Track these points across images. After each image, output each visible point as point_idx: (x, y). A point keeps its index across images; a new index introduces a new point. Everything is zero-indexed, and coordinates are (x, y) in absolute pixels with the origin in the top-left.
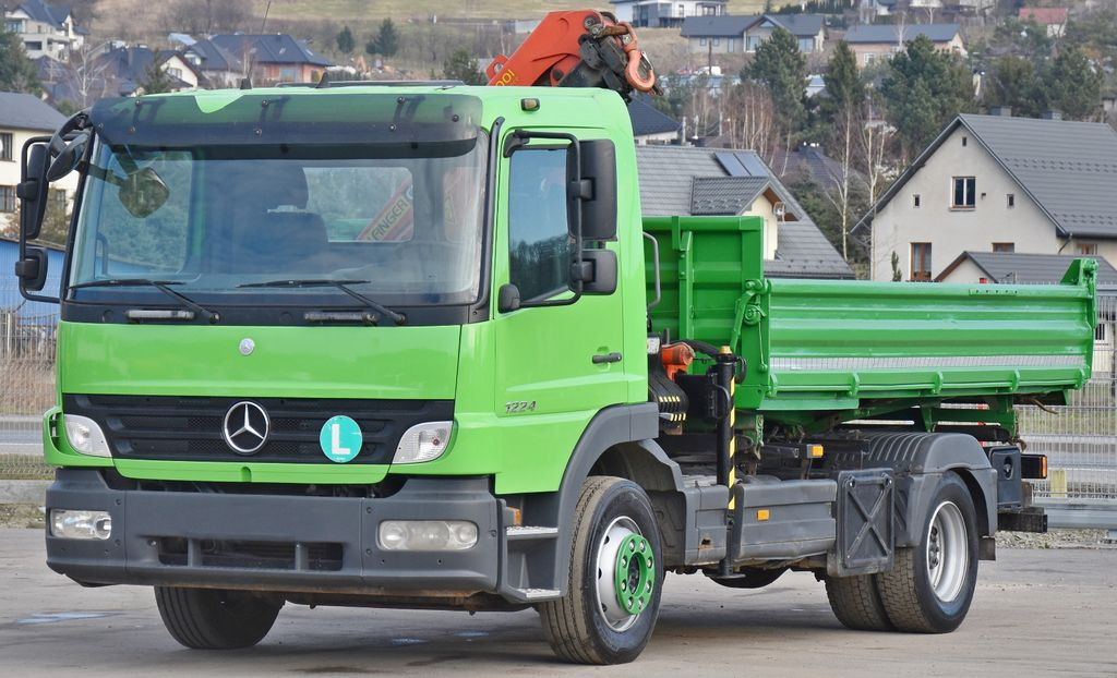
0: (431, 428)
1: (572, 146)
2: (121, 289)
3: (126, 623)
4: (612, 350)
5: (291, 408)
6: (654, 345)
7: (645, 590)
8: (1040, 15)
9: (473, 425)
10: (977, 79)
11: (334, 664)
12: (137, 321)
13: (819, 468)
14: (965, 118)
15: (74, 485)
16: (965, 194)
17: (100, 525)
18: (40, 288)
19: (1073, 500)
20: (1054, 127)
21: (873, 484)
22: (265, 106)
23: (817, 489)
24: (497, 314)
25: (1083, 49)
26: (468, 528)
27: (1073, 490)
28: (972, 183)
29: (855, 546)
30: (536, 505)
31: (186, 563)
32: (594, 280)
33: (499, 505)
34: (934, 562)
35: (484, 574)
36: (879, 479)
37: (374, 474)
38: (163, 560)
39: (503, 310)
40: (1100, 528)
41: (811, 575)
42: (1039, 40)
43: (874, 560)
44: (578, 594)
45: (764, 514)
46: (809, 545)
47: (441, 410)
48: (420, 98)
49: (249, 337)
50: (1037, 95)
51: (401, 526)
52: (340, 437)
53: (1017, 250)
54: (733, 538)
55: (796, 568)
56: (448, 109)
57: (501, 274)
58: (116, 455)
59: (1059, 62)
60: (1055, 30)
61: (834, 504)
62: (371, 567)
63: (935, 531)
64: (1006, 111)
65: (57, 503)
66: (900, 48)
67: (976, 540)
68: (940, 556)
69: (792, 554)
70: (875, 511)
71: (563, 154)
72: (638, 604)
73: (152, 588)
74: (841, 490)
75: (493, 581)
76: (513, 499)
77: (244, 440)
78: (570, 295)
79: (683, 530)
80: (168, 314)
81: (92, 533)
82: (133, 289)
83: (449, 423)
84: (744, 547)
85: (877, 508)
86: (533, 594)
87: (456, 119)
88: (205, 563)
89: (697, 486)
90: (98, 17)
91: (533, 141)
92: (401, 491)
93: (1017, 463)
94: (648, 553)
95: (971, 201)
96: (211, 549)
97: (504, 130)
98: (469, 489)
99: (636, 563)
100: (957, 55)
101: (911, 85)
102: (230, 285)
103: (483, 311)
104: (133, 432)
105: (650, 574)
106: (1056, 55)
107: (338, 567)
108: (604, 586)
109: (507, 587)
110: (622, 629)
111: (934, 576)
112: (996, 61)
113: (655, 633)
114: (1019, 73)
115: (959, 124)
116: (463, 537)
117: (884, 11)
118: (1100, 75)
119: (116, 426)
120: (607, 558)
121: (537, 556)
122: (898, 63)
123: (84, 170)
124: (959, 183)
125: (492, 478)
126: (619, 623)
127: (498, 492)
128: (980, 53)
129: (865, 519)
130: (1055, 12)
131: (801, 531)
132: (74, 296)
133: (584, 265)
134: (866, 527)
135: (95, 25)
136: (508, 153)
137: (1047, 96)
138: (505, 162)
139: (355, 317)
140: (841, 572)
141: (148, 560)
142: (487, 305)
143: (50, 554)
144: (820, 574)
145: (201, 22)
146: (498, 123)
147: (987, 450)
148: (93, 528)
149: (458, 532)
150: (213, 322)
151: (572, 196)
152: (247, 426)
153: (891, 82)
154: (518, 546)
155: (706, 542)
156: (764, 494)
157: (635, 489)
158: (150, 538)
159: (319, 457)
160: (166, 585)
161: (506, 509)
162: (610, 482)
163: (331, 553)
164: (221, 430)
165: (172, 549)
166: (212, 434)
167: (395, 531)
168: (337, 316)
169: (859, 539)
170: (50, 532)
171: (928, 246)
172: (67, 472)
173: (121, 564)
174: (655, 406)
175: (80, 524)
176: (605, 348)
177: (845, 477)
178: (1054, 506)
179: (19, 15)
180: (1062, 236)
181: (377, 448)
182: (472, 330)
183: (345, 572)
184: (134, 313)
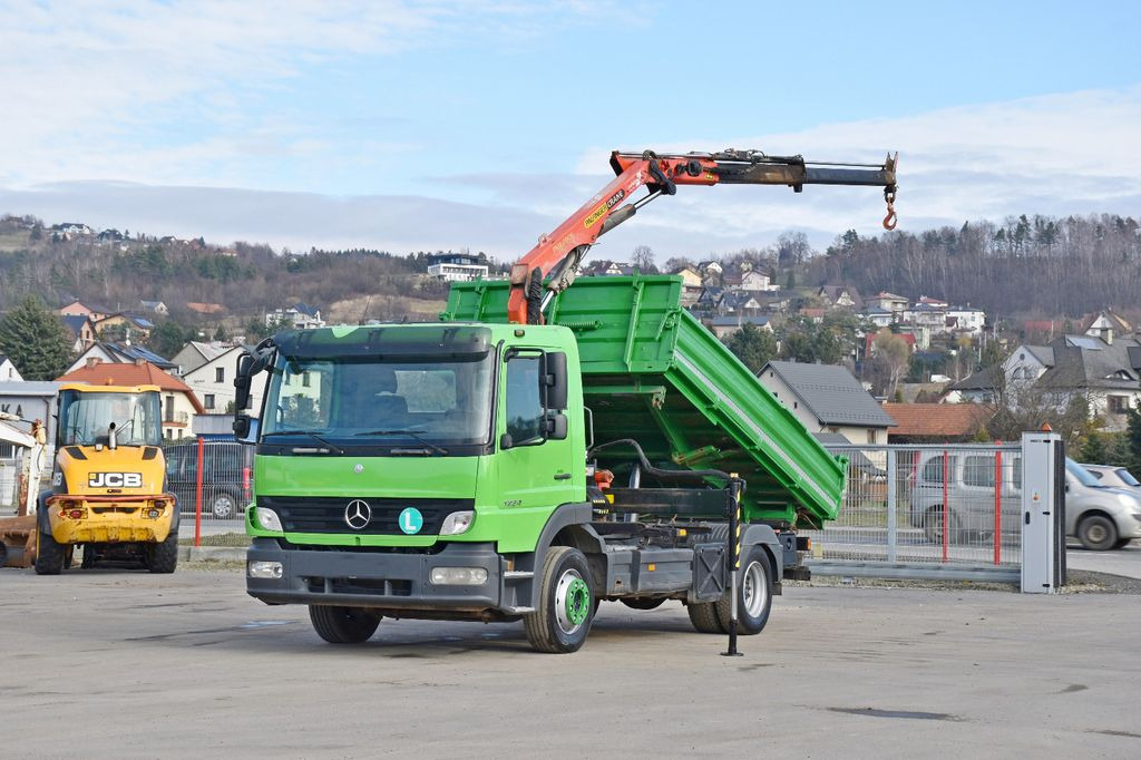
0: (462, 515)
1: (542, 356)
2: (290, 437)
3: (299, 628)
4: (565, 472)
5: (383, 504)
6: (591, 471)
7: (584, 610)
8: (810, 312)
9: (485, 513)
10: (779, 343)
11: (407, 652)
12: (298, 454)
13: (682, 543)
14: (773, 363)
15: (263, 547)
17: (276, 569)
18: (246, 437)
19: (824, 560)
20: (817, 369)
21: (714, 551)
22: (371, 334)
23: (682, 553)
24: (500, 451)
25: (832, 330)
26: (482, 572)
27: (827, 555)
29: (703, 586)
30: (521, 559)
31: (323, 591)
32: (554, 430)
33: (500, 558)
34: (748, 595)
35: (490, 598)
36: (717, 549)
37: (429, 541)
38: (311, 590)
39: (503, 448)
40: (839, 576)
41: (680, 602)
42: (809, 324)
43: (714, 594)
44: (545, 613)
45: (652, 567)
46: (678, 585)
47: (468, 505)
48: (457, 329)
49: (360, 463)
50: (809, 352)
51: (444, 570)
52: (410, 520)
54: (634, 580)
55: (671, 598)
56: (473, 335)
57: (502, 428)
58: (285, 530)
59: (820, 335)
60: (818, 320)
61: (692, 563)
62: (426, 594)
63: (748, 578)
64: (793, 360)
65: (253, 558)
66: (740, 328)
67: (771, 583)
68: (751, 592)
69: (668, 590)
70: (715, 567)
71: (537, 362)
72: (580, 619)
73: (307, 606)
74: (696, 554)
75: (496, 602)
76: (508, 556)
77: (357, 521)
78: (542, 439)
79: (606, 575)
80: (315, 450)
81: (273, 575)
82: (298, 437)
83: (472, 512)
84: (640, 586)
85: (716, 565)
86: (519, 610)
87: (477, 341)
88: (335, 591)
89: (616, 551)
90: (333, 311)
91: (521, 354)
92: (445, 551)
93: (794, 541)
94: (585, 590)
96: (337, 584)
97: (504, 347)
98: (484, 549)
99: (579, 595)
100: (768, 332)
101: (744, 346)
102: (350, 434)
103: (491, 449)
104: (295, 518)
105: (587, 601)
106: (818, 331)
107: (408, 594)
108: (560, 609)
109: (504, 606)
110: (571, 632)
111: (748, 603)
112: (788, 335)
113: (591, 635)
114: (800, 341)
115: (769, 366)
116: (479, 577)
117: (731, 310)
118: (841, 342)
119: (285, 514)
120: (562, 592)
121: (522, 588)
122: (738, 335)
123: (270, 369)
125: (496, 543)
126: (569, 630)
127: (499, 551)
128: (780, 330)
129: (709, 571)
130: (818, 311)
131: (673, 577)
132: (264, 440)
133: (548, 423)
134: (709, 576)
135: (331, 316)
136: (507, 359)
137: (814, 352)
138: (505, 365)
139: (419, 452)
140: (695, 600)
141: (303, 590)
142: (493, 445)
143: (249, 586)
144: (685, 602)
145: (385, 314)
146: (501, 342)
147: (777, 534)
148: (273, 572)
149: (476, 574)
150: (340, 455)
151: (542, 384)
152: (358, 514)
153: (734, 345)
154: (511, 582)
155: (619, 582)
156: (651, 556)
157: (579, 555)
158: (304, 578)
159: (399, 532)
160: (315, 604)
161: (504, 561)
162: (564, 549)
163: (404, 586)
164: (343, 515)
165: (316, 583)
166: (338, 519)
167: (440, 573)
168: (409, 451)
169: (706, 582)
170: (248, 574)
172: (259, 540)
173: (289, 592)
174: (590, 504)
175: (265, 569)
176: (561, 471)
177: (698, 547)
178: (815, 564)
179: (292, 311)
180: (822, 424)
181: (430, 526)
182: (485, 460)
183: (412, 597)
184: (296, 450)
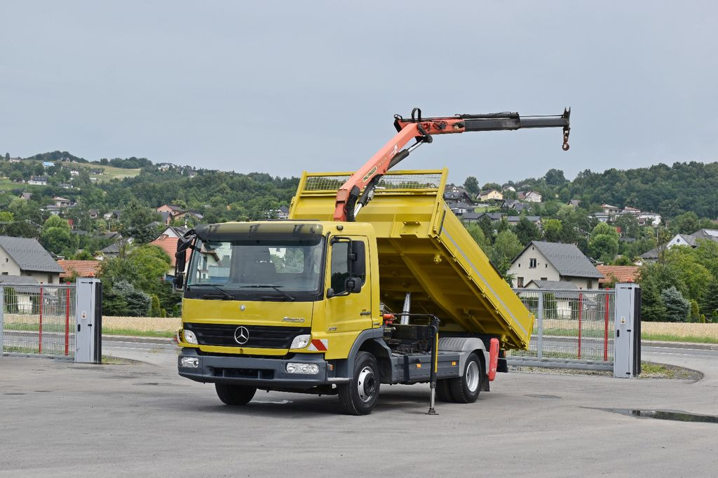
16: (533, 264)
28: (535, 261)
53: (548, 279)
95: (535, 265)
124: (531, 260)
171: (522, 278)
